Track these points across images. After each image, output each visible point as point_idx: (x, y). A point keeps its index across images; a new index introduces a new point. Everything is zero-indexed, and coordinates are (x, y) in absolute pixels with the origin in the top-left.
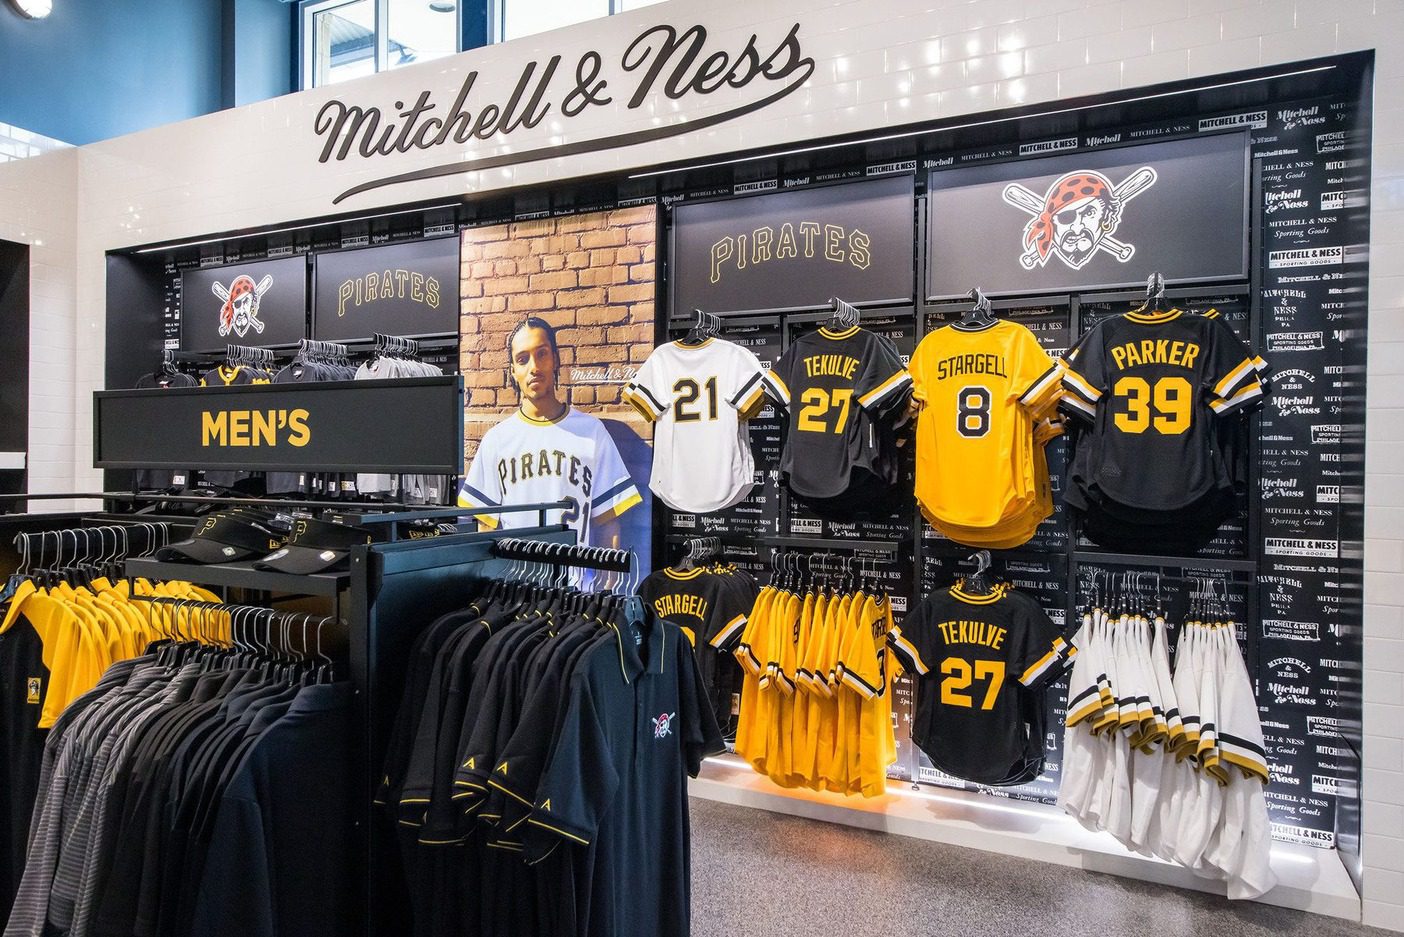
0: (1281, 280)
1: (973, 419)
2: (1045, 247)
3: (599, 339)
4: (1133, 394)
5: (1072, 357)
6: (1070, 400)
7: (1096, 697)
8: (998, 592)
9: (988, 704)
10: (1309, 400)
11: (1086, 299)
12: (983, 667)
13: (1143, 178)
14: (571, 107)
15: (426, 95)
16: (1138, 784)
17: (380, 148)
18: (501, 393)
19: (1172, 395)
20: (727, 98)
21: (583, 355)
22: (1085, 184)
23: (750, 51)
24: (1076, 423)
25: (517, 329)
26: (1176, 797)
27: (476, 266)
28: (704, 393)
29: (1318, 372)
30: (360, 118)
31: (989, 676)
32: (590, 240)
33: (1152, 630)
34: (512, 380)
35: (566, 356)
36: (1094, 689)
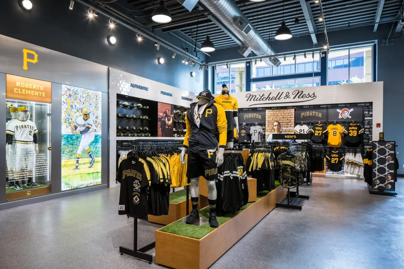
0: (366, 120)
1: (335, 134)
2: (342, 116)
3: (286, 124)
4: (351, 132)
5: (345, 128)
6: (345, 132)
7: (348, 160)
8: (337, 152)
9: (337, 162)
10: (369, 132)
11: (346, 122)
12: (336, 159)
13: (352, 110)
14: (285, 98)
15: (263, 94)
16: (352, 168)
17: (256, 100)
18: (272, 130)
19: (355, 132)
20: (306, 99)
21: (284, 126)
22: (346, 110)
23: (309, 94)
24: (345, 135)
25: (274, 122)
26: (355, 169)
27: (268, 114)
28: (303, 131)
29: (369, 129)
30: (253, 96)
31: (337, 160)
32: (285, 112)
33: (353, 155)
34: (274, 128)
35: (282, 126)
36: (347, 159)
